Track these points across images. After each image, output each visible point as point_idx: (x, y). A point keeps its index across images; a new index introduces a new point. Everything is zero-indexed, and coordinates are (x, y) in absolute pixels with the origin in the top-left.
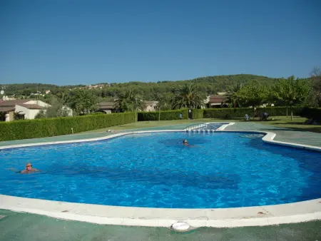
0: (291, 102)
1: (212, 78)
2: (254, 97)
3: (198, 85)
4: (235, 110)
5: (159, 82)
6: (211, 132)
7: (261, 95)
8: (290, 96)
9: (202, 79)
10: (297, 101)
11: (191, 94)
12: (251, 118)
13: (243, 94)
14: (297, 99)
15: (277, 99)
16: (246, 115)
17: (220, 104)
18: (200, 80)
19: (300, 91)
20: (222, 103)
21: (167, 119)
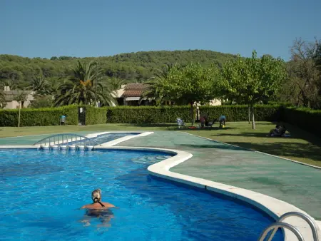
0: (251, 98)
1: (147, 54)
2: (190, 87)
3: (122, 65)
4: (163, 110)
5: (54, 58)
6: (86, 149)
7: (204, 85)
8: (249, 87)
9: (128, 55)
10: (259, 96)
11: (88, 79)
12: (187, 125)
13: (173, 82)
14: (261, 92)
15: (228, 92)
16: (179, 119)
17: (138, 98)
18: (126, 57)
19: (265, 77)
20: (142, 97)
21: (38, 125)
